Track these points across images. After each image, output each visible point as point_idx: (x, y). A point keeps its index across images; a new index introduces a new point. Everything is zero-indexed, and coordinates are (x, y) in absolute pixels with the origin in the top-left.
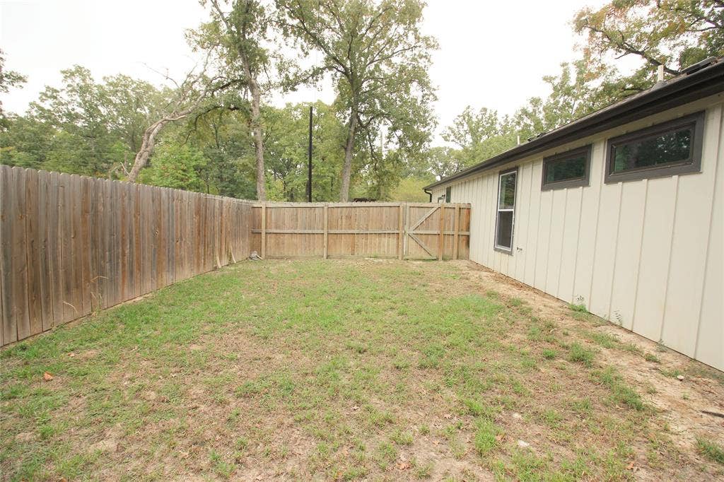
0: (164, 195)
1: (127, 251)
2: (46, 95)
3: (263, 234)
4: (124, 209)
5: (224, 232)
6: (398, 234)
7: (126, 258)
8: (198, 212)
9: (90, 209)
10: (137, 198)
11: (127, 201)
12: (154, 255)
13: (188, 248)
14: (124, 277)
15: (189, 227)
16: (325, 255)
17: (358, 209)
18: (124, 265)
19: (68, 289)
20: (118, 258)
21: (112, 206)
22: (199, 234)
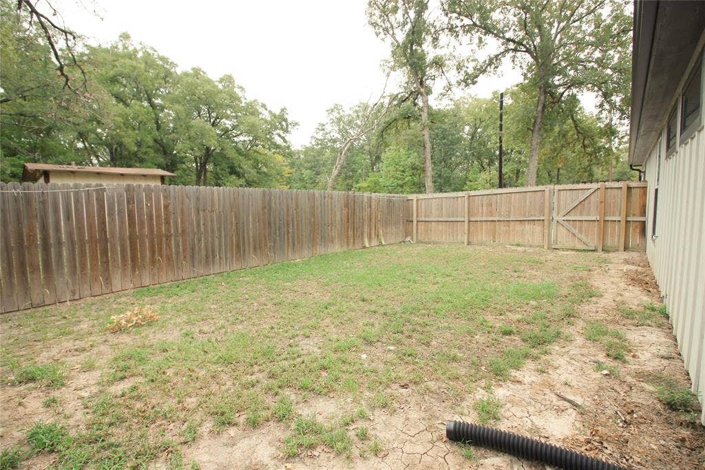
0: (317, 195)
1: (291, 231)
2: (318, 129)
3: (415, 223)
4: (288, 206)
5: (373, 220)
6: (543, 220)
7: (290, 235)
8: (347, 206)
9: (267, 206)
10: (297, 199)
11: (290, 201)
12: (310, 235)
13: (338, 230)
14: (288, 246)
15: (338, 217)
16: (466, 242)
17: (498, 196)
18: (288, 239)
19: (255, 249)
20: (284, 234)
21: (280, 204)
22: (348, 222)
